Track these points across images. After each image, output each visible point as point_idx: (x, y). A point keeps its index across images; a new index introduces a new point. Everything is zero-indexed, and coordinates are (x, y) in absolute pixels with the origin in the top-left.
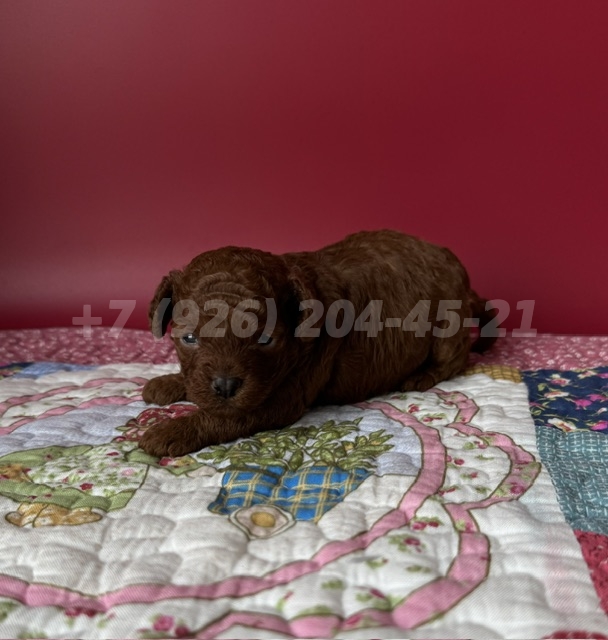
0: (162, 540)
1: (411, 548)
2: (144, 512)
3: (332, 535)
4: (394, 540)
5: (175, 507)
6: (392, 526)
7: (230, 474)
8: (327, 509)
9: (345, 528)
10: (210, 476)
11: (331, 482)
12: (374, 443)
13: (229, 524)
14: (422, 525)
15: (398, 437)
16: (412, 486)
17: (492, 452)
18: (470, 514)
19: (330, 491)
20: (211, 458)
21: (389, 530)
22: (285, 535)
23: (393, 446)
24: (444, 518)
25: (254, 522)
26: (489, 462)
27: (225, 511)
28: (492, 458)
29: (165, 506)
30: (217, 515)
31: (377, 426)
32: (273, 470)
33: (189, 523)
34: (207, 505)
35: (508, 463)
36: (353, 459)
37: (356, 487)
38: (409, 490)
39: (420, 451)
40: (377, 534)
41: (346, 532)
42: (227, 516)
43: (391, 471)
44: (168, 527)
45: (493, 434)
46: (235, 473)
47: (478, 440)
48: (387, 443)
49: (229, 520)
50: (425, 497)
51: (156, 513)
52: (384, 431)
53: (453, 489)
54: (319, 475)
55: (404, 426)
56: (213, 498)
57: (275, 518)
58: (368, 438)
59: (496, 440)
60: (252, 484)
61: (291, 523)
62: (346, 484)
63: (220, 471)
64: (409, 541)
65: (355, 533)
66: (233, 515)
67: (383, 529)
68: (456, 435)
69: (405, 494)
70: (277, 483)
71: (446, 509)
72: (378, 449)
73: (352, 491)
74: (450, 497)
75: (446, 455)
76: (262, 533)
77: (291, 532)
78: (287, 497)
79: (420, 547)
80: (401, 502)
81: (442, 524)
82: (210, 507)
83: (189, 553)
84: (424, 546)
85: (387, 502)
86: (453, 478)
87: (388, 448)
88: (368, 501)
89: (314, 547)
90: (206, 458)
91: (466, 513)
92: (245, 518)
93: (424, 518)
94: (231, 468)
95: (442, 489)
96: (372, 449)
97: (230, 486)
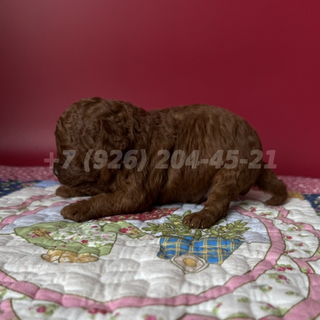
0: (135, 272)
1: (282, 281)
2: (121, 257)
3: (233, 272)
4: (271, 276)
5: (137, 254)
6: (266, 269)
7: (164, 239)
8: (225, 258)
9: (239, 268)
10: (152, 239)
11: (221, 245)
12: (238, 226)
13: (172, 264)
14: (283, 268)
15: (251, 223)
16: (270, 248)
17: (306, 233)
18: (308, 264)
19: (222, 249)
20: (150, 231)
21: (266, 271)
22: (205, 271)
23: (249, 228)
24: (294, 265)
25: (185, 264)
26: (307, 238)
27: (166, 257)
28: (307, 236)
29: (132, 254)
30: (163, 260)
31: (236, 218)
32: (187, 238)
33: (148, 263)
34: (156, 254)
35: (316, 239)
36: (230, 234)
37: (237, 248)
38: (269, 250)
39: (265, 231)
40: (259, 273)
41: (240, 270)
42: (169, 260)
43: (255, 241)
44: (136, 265)
45: (302, 223)
46: (167, 239)
47: (295, 227)
48: (245, 226)
49: (172, 262)
50: (280, 254)
51: (127, 257)
52: (242, 220)
53: (292, 251)
54: (214, 241)
55: (251, 218)
56: (159, 250)
57: (196, 262)
58: (233, 224)
59: (305, 227)
60: (178, 244)
61: (206, 265)
62: (231, 246)
63: (157, 237)
64: (281, 277)
65: (245, 271)
66: (172, 260)
67: (261, 270)
68: (281, 224)
69: (267, 252)
70: (191, 244)
71: (294, 261)
72: (241, 230)
73: (235, 249)
74: (292, 255)
75: (281, 234)
76: (191, 270)
77: (208, 269)
78: (198, 251)
79: (288, 281)
80: (266, 256)
81: (294, 269)
82: (158, 255)
83: (153, 279)
84: (289, 280)
85: (258, 256)
86: (290, 246)
87: (247, 229)
88: (247, 255)
89: (224, 278)
90: (147, 231)
91: (306, 263)
92: (180, 261)
93: (282, 265)
94: (163, 236)
95: (286, 251)
96: (238, 229)
97: (165, 244)
